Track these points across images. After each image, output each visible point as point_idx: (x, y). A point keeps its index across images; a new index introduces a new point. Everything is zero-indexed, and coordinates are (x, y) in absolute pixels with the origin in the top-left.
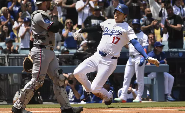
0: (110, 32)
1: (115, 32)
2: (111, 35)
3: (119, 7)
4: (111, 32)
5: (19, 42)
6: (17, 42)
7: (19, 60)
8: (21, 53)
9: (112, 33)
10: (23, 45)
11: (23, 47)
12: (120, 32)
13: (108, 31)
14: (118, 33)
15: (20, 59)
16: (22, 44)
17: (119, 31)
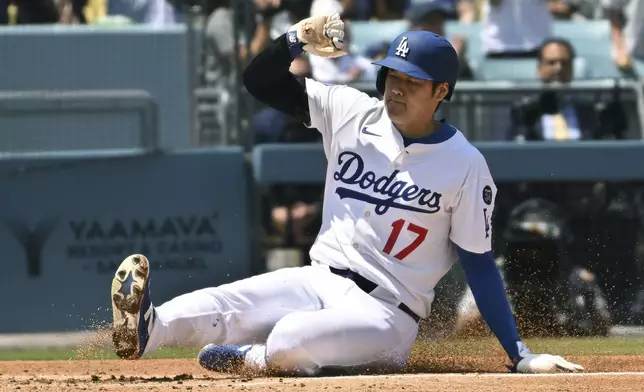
0: (376, 190)
1: (405, 196)
2: (382, 208)
3: (399, 49)
4: (383, 191)
5: (477, 18)
6: (467, 17)
7: (479, 111)
8: (488, 75)
9: (386, 197)
10: (501, 36)
11: (499, 46)
12: (433, 202)
13: (366, 183)
14: (421, 202)
15: (484, 104)
16: (493, 30)
17: (426, 192)
